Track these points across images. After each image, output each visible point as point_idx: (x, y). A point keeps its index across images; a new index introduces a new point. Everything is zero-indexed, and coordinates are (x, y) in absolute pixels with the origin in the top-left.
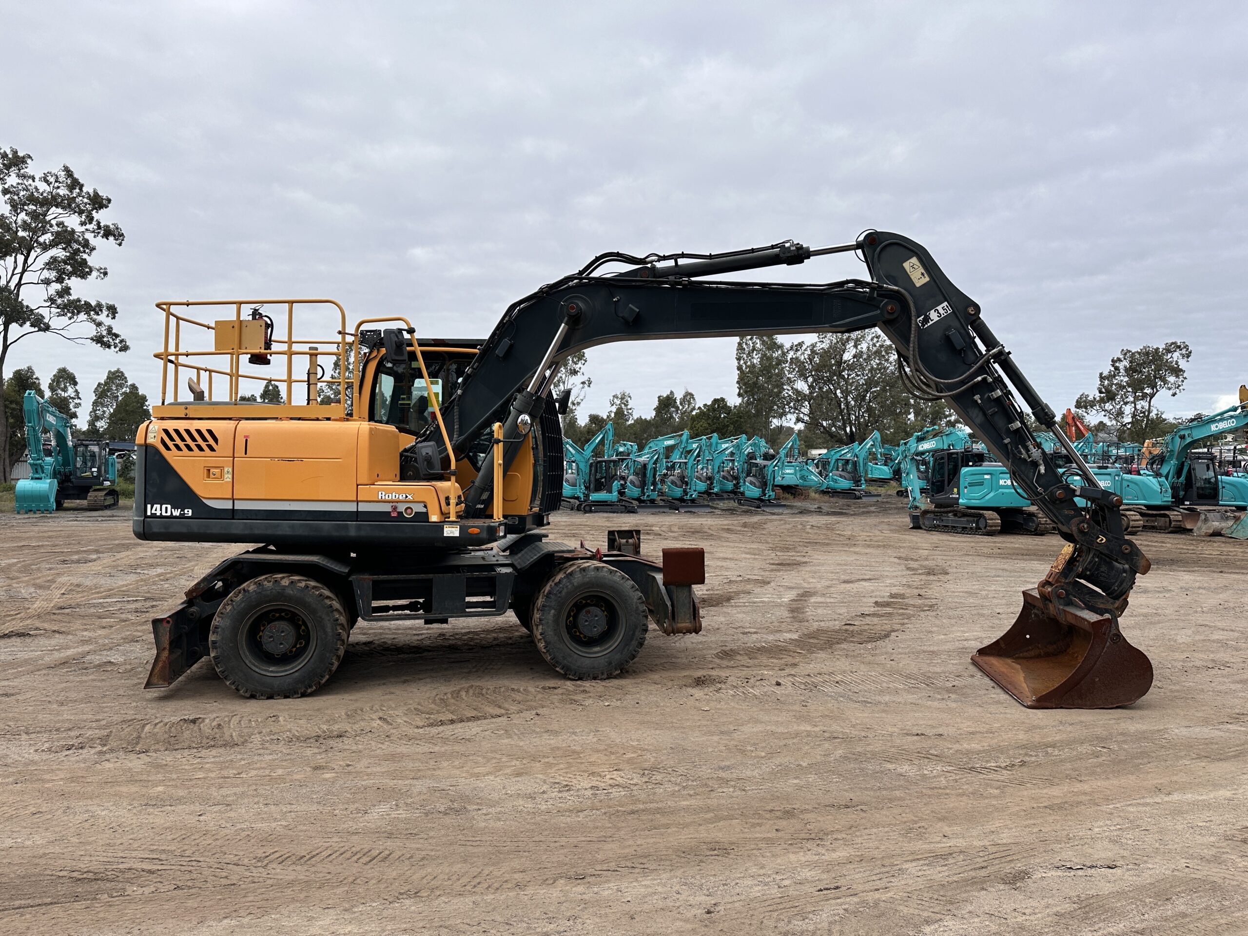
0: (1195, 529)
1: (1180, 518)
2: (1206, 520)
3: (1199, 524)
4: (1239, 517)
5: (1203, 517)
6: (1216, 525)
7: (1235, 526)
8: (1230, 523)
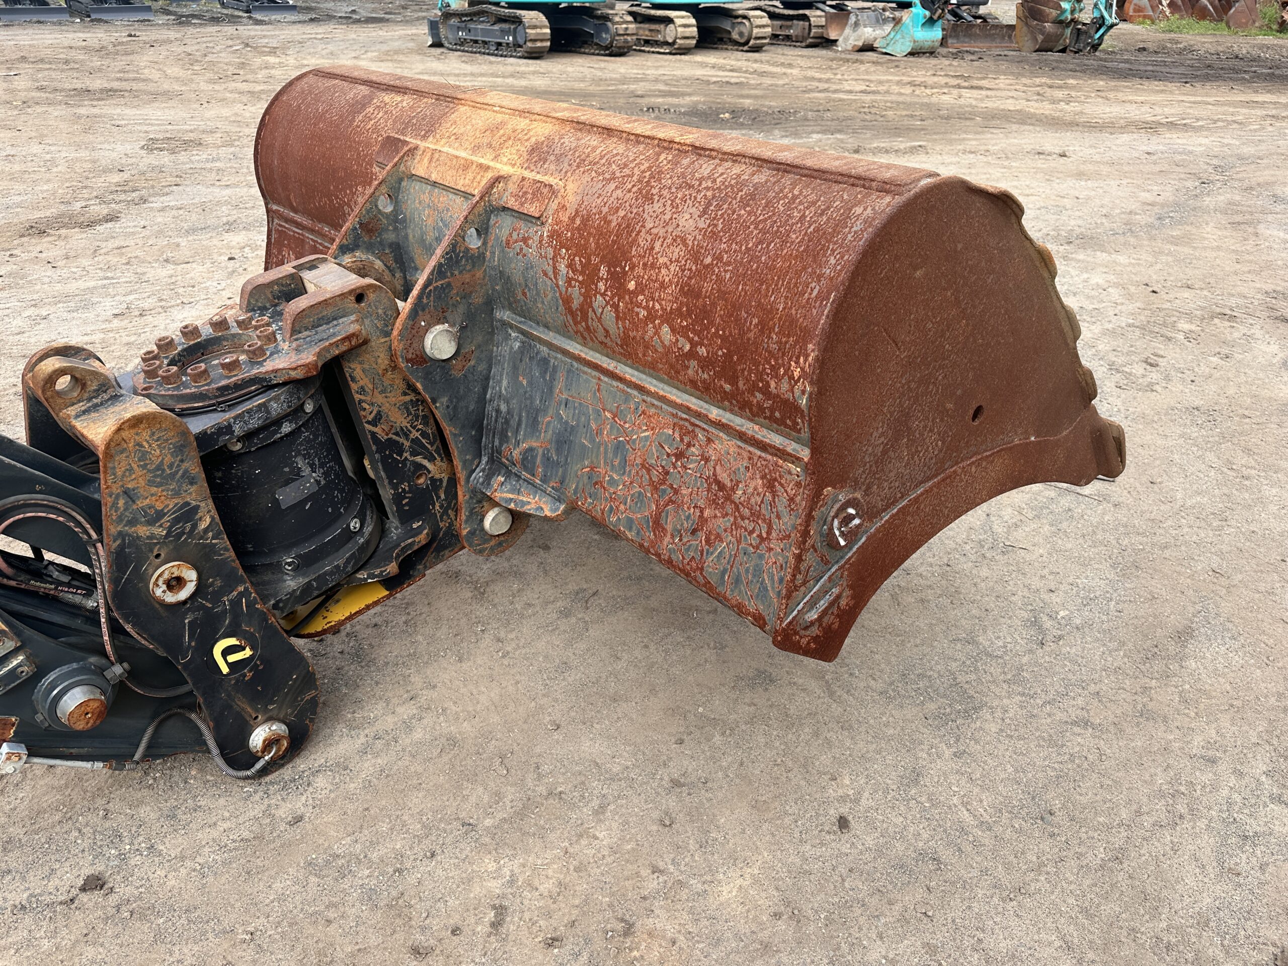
0: (841, 39)
1: (822, 21)
2: (856, 24)
3: (848, 31)
4: (900, 19)
5: (853, 19)
6: (868, 33)
7: (893, 34)
8: (888, 28)
